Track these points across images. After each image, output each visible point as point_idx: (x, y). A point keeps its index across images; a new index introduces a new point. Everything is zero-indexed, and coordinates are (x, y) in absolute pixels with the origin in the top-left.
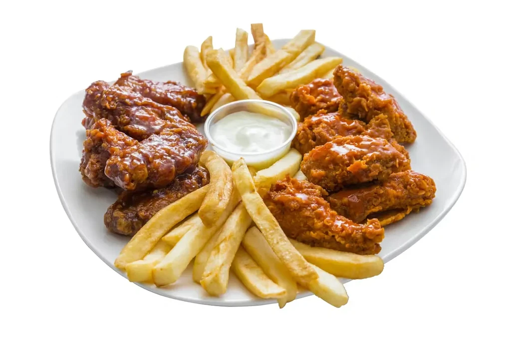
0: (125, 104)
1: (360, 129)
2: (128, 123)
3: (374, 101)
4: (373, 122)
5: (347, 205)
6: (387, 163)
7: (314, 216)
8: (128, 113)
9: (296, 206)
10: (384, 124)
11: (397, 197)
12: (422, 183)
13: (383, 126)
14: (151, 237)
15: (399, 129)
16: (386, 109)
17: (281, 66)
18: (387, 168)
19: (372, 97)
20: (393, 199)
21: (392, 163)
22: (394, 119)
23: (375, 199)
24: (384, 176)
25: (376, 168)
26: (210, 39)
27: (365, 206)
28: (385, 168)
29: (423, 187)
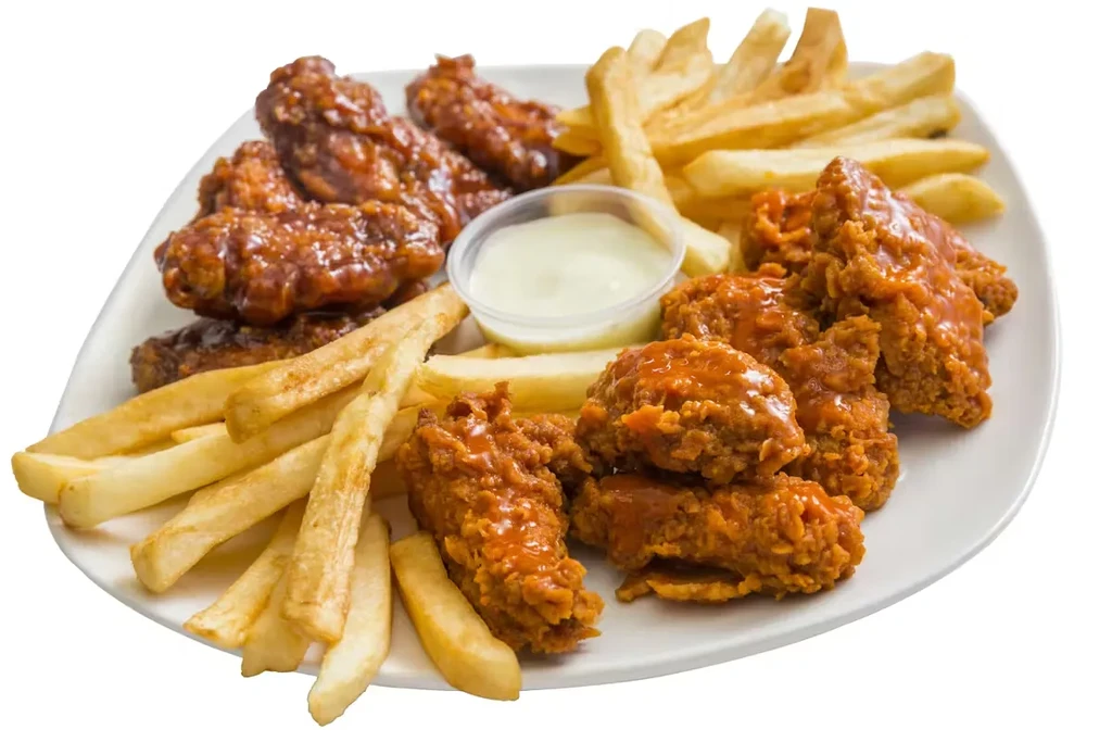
0: (321, 119)
1: (787, 337)
2: (309, 166)
3: (859, 274)
4: (838, 329)
5: (609, 511)
6: (741, 440)
7: (473, 504)
8: (321, 142)
9: (443, 462)
10: (864, 346)
11: (724, 539)
12: (795, 524)
13: (857, 348)
14: (148, 420)
15: (916, 375)
16: (890, 307)
17: (803, 130)
18: (736, 452)
19: (859, 265)
20: (712, 538)
21: (749, 446)
22: (904, 341)
23: (674, 522)
24: (715, 471)
25: (696, 440)
26: (704, 24)
27: (646, 531)
28: (727, 450)
29: (790, 534)
